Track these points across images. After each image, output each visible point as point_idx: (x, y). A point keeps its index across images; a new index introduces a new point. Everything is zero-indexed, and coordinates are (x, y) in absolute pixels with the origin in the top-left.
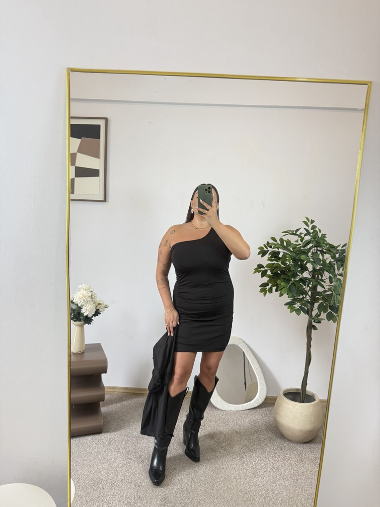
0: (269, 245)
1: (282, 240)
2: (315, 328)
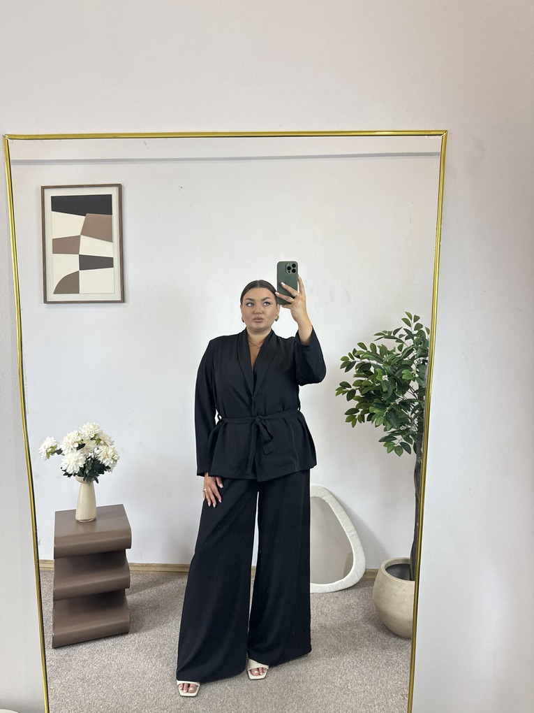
0: (356, 354)
1: (373, 346)
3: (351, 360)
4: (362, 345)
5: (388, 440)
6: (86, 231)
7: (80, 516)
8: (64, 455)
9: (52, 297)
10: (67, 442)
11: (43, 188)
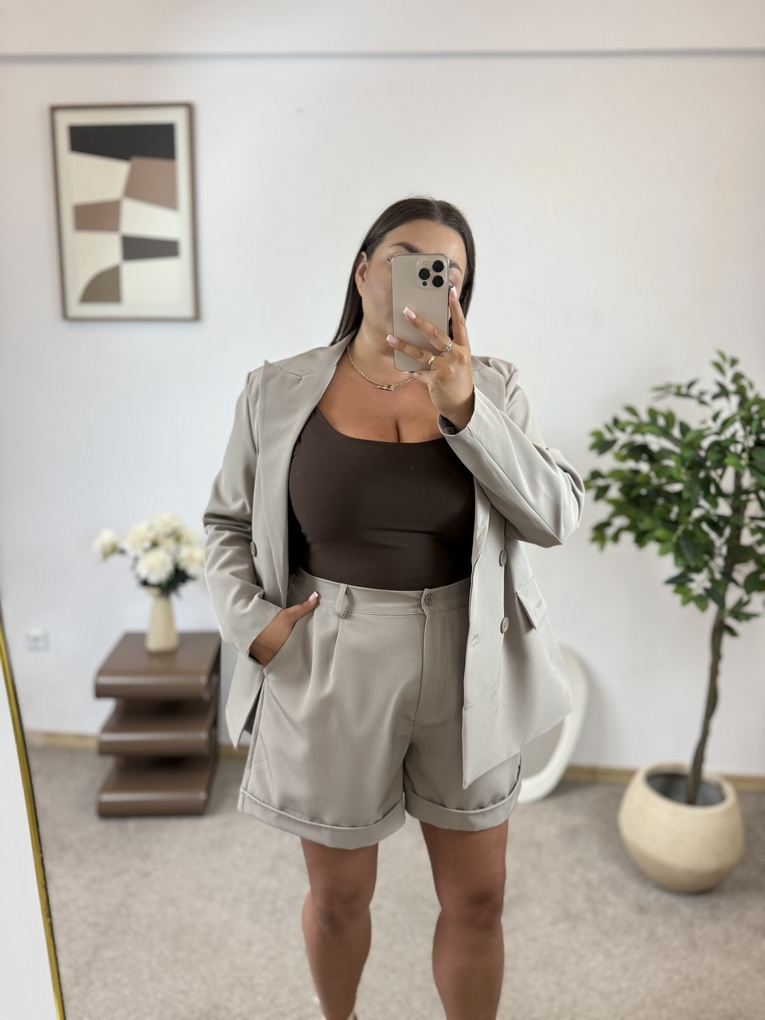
0: (620, 426)
1: (653, 413)
2: (733, 633)
3: (608, 436)
4: (631, 410)
5: (680, 582)
6: (133, 190)
9: (76, 309)
11: (54, 109)
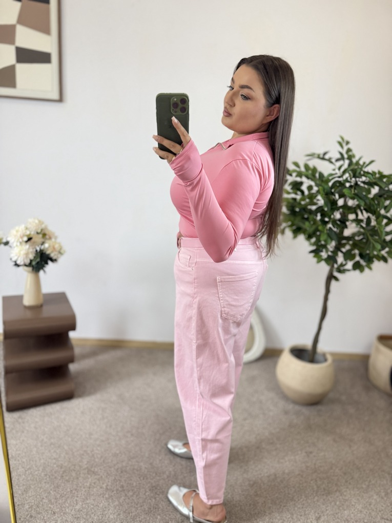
0: (290, 173)
1: (306, 166)
2: (336, 279)
4: (296, 164)
5: (316, 252)
6: (23, 20)
7: (28, 301)
8: (11, 247)
10: (15, 235)
